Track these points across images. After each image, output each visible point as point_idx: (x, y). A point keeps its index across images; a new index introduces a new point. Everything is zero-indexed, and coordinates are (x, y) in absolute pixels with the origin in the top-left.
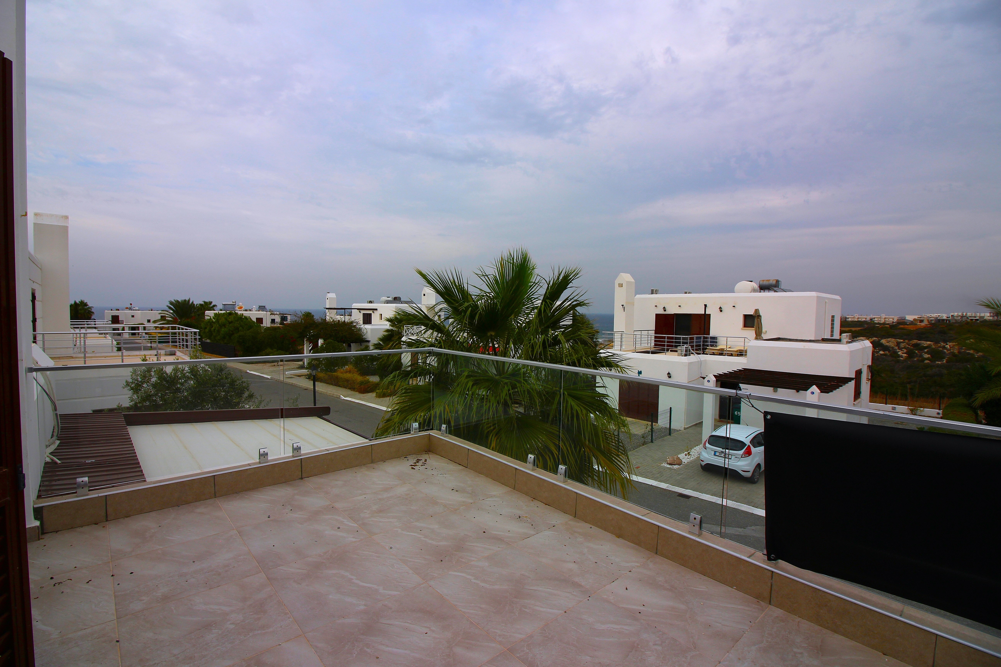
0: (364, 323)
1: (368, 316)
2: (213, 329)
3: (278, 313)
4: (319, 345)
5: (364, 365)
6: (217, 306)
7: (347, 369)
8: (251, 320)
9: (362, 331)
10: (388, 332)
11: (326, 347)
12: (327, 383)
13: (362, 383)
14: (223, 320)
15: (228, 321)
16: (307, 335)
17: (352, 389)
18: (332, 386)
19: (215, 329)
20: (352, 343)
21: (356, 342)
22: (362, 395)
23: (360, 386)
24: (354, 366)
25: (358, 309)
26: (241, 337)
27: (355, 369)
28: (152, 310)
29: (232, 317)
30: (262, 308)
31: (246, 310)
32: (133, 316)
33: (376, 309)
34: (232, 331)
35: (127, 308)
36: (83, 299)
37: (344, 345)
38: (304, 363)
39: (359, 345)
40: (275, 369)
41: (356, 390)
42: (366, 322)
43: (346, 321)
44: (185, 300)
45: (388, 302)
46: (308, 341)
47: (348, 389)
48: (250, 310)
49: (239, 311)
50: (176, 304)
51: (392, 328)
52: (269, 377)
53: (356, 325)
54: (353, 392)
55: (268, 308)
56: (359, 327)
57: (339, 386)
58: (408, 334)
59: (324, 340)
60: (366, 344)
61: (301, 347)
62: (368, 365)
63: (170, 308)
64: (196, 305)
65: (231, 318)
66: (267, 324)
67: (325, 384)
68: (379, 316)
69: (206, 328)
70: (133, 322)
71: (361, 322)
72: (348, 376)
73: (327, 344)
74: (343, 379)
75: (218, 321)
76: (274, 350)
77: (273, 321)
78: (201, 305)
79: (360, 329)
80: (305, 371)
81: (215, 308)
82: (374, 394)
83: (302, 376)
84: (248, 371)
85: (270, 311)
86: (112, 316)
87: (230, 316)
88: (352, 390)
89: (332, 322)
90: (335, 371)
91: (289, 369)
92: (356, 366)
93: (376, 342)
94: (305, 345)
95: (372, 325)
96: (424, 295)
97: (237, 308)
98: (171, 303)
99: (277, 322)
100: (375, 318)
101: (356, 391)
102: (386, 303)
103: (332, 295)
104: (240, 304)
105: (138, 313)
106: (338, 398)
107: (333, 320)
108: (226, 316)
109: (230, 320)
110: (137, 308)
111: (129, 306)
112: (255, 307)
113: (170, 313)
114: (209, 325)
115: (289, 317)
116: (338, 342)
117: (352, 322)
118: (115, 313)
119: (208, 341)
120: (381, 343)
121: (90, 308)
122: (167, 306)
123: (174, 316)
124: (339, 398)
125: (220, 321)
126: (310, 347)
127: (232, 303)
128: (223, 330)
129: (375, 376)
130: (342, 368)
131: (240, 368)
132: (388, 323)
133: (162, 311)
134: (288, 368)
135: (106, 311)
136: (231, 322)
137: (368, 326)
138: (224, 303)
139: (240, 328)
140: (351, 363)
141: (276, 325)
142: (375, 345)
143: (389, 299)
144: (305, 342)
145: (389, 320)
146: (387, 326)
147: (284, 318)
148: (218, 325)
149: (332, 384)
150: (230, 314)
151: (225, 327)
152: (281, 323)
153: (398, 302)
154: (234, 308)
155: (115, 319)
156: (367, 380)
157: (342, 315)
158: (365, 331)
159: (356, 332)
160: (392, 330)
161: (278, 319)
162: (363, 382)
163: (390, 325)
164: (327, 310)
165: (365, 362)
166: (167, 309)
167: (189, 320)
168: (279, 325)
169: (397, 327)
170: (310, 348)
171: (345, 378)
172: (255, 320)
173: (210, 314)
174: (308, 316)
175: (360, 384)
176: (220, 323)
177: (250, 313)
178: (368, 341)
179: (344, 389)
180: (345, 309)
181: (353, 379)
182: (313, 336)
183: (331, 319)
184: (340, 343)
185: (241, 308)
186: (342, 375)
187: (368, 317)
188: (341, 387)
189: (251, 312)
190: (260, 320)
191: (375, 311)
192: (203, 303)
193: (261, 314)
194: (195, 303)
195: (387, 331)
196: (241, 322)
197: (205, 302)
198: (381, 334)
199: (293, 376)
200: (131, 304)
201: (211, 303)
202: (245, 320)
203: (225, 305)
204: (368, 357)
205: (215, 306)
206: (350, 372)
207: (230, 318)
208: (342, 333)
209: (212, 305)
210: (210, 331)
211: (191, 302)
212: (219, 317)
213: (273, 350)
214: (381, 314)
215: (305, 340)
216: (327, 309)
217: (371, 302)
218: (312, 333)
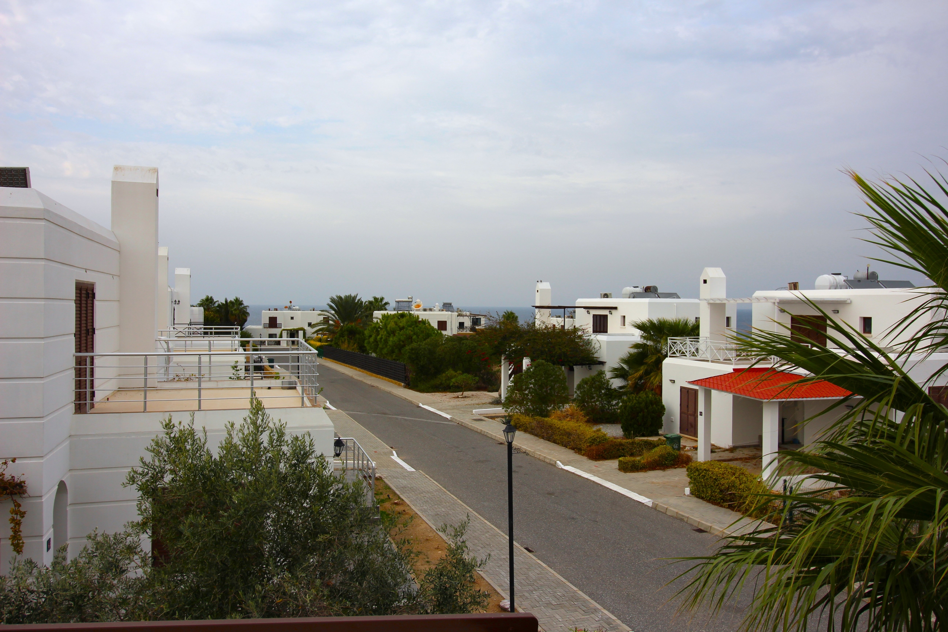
0: (595, 331)
1: (602, 319)
2: (379, 337)
3: (468, 313)
4: (524, 367)
5: (596, 405)
6: (389, 304)
7: (568, 411)
8: (430, 325)
9: (593, 346)
10: (637, 349)
11: (533, 373)
12: (536, 435)
13: (593, 441)
14: (391, 325)
15: (399, 326)
16: (506, 351)
17: (577, 450)
18: (542, 440)
19: (381, 338)
20: (576, 365)
21: (582, 364)
22: (593, 464)
23: (590, 446)
24: (578, 406)
25: (585, 308)
26: (413, 352)
27: (581, 411)
28: (314, 310)
29: (404, 320)
30: (447, 307)
31: (425, 310)
32: (292, 318)
33: (616, 308)
34: (403, 342)
35: (286, 307)
36: (238, 297)
37: (563, 367)
38: (500, 395)
39: (588, 368)
40: (458, 403)
41: (583, 452)
42: (598, 330)
43: (566, 327)
44: (350, 296)
45: (634, 295)
46: (507, 360)
47: (569, 448)
48: (431, 310)
49: (417, 310)
50: (338, 301)
51: (645, 342)
52: (448, 417)
53: (582, 336)
54: (577, 457)
55: (455, 305)
56: (588, 338)
57: (555, 442)
58: (674, 353)
59: (532, 360)
60: (599, 367)
61: (497, 368)
62: (602, 404)
63: (331, 307)
64: (365, 303)
65: (403, 322)
66: (451, 330)
67: (532, 437)
68: (619, 320)
69: (370, 336)
70: (293, 326)
71: (591, 330)
72: (569, 425)
73: (536, 367)
74: (561, 430)
75: (386, 326)
76: (458, 372)
77: (461, 325)
78: (370, 302)
79: (589, 342)
80: (499, 410)
81: (387, 307)
82: (614, 464)
83: (497, 417)
84: (421, 405)
85: (458, 310)
86: (270, 318)
87: (401, 320)
88: (576, 452)
89: (544, 329)
90: (547, 415)
91: (478, 404)
92: (582, 407)
93: (616, 366)
94: (502, 367)
95: (609, 335)
96: (705, 282)
97: (413, 307)
98: (333, 300)
99: (466, 327)
100: (613, 322)
101: (583, 455)
102: (632, 296)
103: (545, 286)
104: (418, 300)
105: (297, 314)
106: (552, 465)
107: (546, 327)
108: (396, 319)
109: (401, 325)
110: (297, 307)
111: (289, 304)
112: (438, 305)
113: (331, 313)
114: (375, 331)
115: (483, 321)
116: (554, 364)
117: (575, 330)
118: (273, 314)
119: (374, 355)
120: (625, 366)
121: (245, 307)
122: (328, 305)
123: (336, 318)
124: (554, 465)
125: (389, 326)
126: (510, 370)
127: (407, 300)
128: (391, 339)
129: (613, 425)
130: (559, 408)
131: (410, 399)
132: (638, 333)
133: (322, 311)
134: (477, 402)
135: (263, 311)
136: (402, 329)
137: (601, 337)
138: (397, 300)
139: (414, 337)
140: (574, 400)
141: (464, 332)
142: (615, 369)
143: (638, 290)
144: (503, 362)
145: (641, 327)
146: (637, 336)
147: (476, 321)
148: (385, 332)
149: (543, 438)
150: (402, 316)
151: (394, 335)
152: (472, 329)
153: (652, 295)
154: (409, 307)
155: (273, 322)
156: (603, 436)
157: (559, 317)
158: (597, 346)
159: (582, 346)
160: (645, 344)
161: (468, 323)
162: (595, 439)
163: (642, 336)
164: (537, 310)
165: (597, 400)
166: (328, 308)
167: (353, 324)
168: (468, 332)
169: (653, 340)
170: (510, 372)
171: (564, 430)
172: (435, 326)
173: (378, 314)
174: (510, 317)
175: (590, 442)
176: (388, 328)
177: (429, 315)
178: (602, 363)
179: (563, 449)
180: (564, 308)
181: (578, 431)
182: (515, 352)
183: (542, 324)
184: (555, 366)
185: (418, 306)
186: (559, 422)
187: (602, 322)
188: (558, 444)
189: (431, 313)
190: (442, 325)
191: (613, 311)
192: (372, 299)
193: (445, 316)
194: (364, 300)
195: (636, 346)
196: (416, 328)
197: (375, 298)
198: (625, 351)
199: (483, 418)
200: (291, 302)
201: (382, 299)
202: (421, 325)
203: (398, 302)
204: (603, 391)
205: (386, 303)
206: (572, 416)
207: (401, 322)
208: (559, 348)
209: (383, 303)
210: (375, 340)
211: (358, 298)
212: (387, 320)
213: (456, 372)
214: (624, 317)
215: (503, 358)
216: (537, 307)
217: (606, 296)
218: (513, 347)
